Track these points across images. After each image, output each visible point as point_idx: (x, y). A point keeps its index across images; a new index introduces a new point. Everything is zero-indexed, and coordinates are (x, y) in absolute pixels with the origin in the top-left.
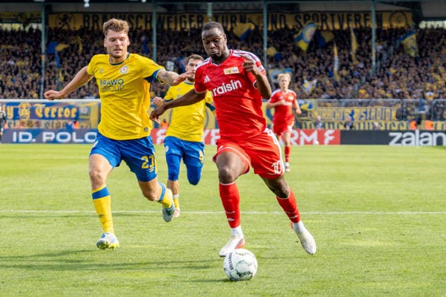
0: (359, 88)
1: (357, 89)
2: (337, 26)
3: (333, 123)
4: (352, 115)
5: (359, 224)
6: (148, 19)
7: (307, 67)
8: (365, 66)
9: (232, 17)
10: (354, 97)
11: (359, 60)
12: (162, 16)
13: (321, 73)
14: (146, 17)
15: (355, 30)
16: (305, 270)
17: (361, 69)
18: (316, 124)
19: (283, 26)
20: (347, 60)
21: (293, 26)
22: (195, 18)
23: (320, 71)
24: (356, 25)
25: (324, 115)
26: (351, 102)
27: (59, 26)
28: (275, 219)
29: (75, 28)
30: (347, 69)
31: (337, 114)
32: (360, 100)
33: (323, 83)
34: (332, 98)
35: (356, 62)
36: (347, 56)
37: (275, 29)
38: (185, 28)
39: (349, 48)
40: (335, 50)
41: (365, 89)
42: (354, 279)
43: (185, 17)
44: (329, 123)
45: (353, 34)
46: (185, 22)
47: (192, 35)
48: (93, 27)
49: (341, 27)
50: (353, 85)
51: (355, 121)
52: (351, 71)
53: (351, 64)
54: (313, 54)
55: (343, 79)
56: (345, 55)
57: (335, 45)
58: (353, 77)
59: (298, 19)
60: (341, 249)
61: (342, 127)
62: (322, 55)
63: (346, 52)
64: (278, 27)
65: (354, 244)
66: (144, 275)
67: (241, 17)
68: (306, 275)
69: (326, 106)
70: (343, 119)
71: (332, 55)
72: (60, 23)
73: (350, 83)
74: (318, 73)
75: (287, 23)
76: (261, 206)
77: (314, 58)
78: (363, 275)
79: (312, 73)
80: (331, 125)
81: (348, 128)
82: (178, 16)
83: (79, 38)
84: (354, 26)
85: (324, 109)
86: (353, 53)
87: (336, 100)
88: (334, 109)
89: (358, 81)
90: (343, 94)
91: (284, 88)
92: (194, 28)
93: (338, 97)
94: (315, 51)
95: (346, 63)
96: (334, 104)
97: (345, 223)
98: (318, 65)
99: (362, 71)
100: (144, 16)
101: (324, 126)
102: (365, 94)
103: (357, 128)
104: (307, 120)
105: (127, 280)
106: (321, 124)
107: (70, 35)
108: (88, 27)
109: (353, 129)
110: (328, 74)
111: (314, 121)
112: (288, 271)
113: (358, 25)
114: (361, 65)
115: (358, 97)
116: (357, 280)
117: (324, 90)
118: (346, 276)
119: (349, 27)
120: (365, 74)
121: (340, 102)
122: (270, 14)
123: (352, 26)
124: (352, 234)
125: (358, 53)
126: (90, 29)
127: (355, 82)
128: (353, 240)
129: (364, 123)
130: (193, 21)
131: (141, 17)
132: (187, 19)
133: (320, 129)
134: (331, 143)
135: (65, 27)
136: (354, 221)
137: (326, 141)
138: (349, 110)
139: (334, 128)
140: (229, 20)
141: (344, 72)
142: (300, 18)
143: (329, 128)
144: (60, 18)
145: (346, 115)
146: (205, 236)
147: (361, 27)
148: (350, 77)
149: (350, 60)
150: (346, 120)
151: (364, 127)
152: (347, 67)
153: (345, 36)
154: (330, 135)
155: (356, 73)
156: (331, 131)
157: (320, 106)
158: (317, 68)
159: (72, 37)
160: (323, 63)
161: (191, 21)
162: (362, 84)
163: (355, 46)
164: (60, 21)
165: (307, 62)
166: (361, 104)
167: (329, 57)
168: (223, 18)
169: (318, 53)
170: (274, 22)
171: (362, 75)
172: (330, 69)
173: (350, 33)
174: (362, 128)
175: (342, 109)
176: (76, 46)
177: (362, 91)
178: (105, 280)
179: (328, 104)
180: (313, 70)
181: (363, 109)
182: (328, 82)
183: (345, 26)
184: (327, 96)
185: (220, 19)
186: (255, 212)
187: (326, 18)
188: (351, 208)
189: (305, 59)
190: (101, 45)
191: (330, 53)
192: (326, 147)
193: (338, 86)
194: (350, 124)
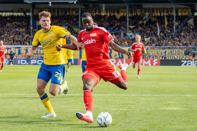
0: (168, 41)
1: (167, 41)
2: (159, 14)
3: (157, 56)
4: (165, 53)
5: (168, 100)
6: (77, 11)
7: (146, 32)
8: (171, 32)
9: (113, 10)
10: (166, 45)
11: (168, 29)
12: (83, 9)
15: (167, 16)
16: (145, 120)
17: (170, 33)
18: (150, 57)
19: (135, 14)
20: (163, 29)
21: (140, 14)
22: (97, 11)
23: (151, 34)
24: (167, 14)
25: (153, 53)
26: (165, 47)
28: (132, 98)
30: (163, 33)
31: (159, 52)
32: (169, 46)
33: (153, 39)
34: (157, 45)
35: (167, 30)
36: (163, 27)
37: (132, 15)
38: (93, 15)
39: (164, 24)
40: (158, 25)
41: (171, 42)
42: (166, 124)
43: (93, 10)
44: (155, 56)
45: (165, 18)
47: (96, 18)
48: (53, 15)
49: (161, 15)
50: (166, 40)
52: (165, 34)
53: (165, 31)
54: (148, 26)
55: (161, 38)
56: (162, 27)
58: (166, 36)
60: (161, 111)
61: (161, 58)
63: (163, 26)
64: (133, 14)
65: (167, 109)
67: (117, 10)
68: (146, 122)
69: (154, 49)
70: (162, 55)
71: (157, 28)
73: (164, 39)
74: (150, 35)
75: (137, 13)
77: (149, 28)
78: (170, 122)
79: (148, 35)
80: (156, 57)
81: (164, 58)
82: (90, 10)
84: (166, 15)
85: (153, 50)
86: (166, 26)
87: (158, 46)
88: (157, 50)
89: (168, 38)
90: (162, 44)
91: (138, 42)
92: (97, 15)
94: (149, 25)
95: (162, 30)
96: (158, 48)
97: (162, 100)
98: (151, 31)
99: (170, 34)
100: (75, 9)
102: (171, 44)
103: (167, 59)
104: (146, 55)
106: (152, 57)
109: (166, 59)
110: (155, 35)
111: (149, 55)
112: (138, 120)
113: (168, 14)
114: (169, 31)
115: (168, 45)
116: (168, 124)
117: (153, 42)
118: (163, 123)
120: (171, 35)
121: (160, 47)
122: (130, 9)
123: (165, 14)
124: (166, 105)
125: (168, 26)
127: (167, 39)
128: (166, 107)
129: (170, 56)
130: (97, 12)
131: (74, 10)
132: (94, 11)
133: (151, 59)
134: (156, 65)
137: (154, 64)
138: (164, 51)
139: (157, 58)
140: (112, 12)
141: (162, 34)
142: (143, 10)
143: (155, 58)
144: (39, 11)
145: (163, 53)
146: (102, 105)
147: (169, 15)
148: (164, 36)
149: (165, 29)
150: (163, 55)
152: (163, 32)
153: (162, 19)
154: (156, 61)
155: (167, 35)
156: (156, 60)
157: (151, 49)
160: (153, 30)
162: (170, 40)
163: (166, 23)
165: (146, 30)
166: (169, 48)
167: (155, 28)
169: (151, 26)
170: (131, 12)
172: (156, 33)
173: (164, 17)
174: (170, 59)
175: (161, 50)
177: (170, 43)
179: (155, 48)
180: (149, 33)
181: (170, 50)
182: (155, 38)
183: (162, 14)
184: (155, 45)
185: (108, 11)
186: (123, 95)
187: (154, 11)
188: (165, 93)
189: (145, 28)
190: (57, 22)
191: (156, 26)
192: (154, 66)
193: (159, 40)
194: (165, 57)
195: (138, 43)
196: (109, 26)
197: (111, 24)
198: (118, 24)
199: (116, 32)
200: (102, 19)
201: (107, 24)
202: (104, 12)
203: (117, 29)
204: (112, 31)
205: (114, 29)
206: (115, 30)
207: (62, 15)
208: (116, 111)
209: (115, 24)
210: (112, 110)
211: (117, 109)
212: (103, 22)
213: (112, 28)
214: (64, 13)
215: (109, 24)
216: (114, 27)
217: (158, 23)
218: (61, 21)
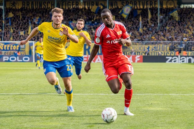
0: (152, 36)
1: (150, 36)
2: (142, 7)
3: (139, 52)
4: (148, 48)
5: (151, 99)
6: (53, 4)
7: (127, 26)
8: (155, 26)
9: (92, 3)
10: (149, 40)
11: (152, 23)
12: (59, 2)
13: (134, 29)
14: (52, 3)
15: (150, 9)
16: (126, 121)
17: (153, 27)
18: (131, 53)
19: (116, 7)
20: (146, 23)
21: (121, 7)
22: (74, 3)
23: (133, 28)
24: (150, 6)
25: (135, 48)
26: (148, 43)
27: (11, 7)
28: (112, 97)
29: (18, 8)
30: (146, 27)
31: (141, 48)
32: (152, 42)
33: (135, 34)
34: (139, 40)
35: (150, 24)
36: (146, 21)
37: (112, 8)
38: (70, 8)
39: (147, 17)
40: (141, 18)
41: (154, 36)
42: (149, 125)
43: (70, 3)
44: (138, 53)
45: (149, 11)
46: (70, 5)
47: (73, 11)
48: (27, 7)
49: (143, 7)
51: (150, 51)
52: (148, 28)
53: (148, 25)
54: (130, 20)
55: (144, 32)
56: (145, 20)
57: (140, 16)
58: (149, 31)
59: (123, 3)
60: (143, 111)
61: (143, 54)
62: (134, 21)
63: (146, 19)
64: (114, 7)
65: (149, 109)
66: (50, 124)
67: (96, 3)
68: (126, 123)
69: (136, 44)
70: (144, 51)
71: (139, 21)
72: (11, 6)
73: (147, 33)
74: (132, 29)
75: (118, 6)
76: (105, 91)
77: (131, 22)
78: (153, 124)
79: (129, 29)
80: (139, 53)
81: (146, 55)
82: (67, 2)
83: (20, 12)
84: (150, 7)
85: (135, 46)
86: (149, 20)
87: (141, 41)
88: (140, 46)
89: (151, 32)
90: (144, 39)
92: (74, 8)
94: (131, 19)
95: (145, 24)
96: (140, 43)
97: (145, 99)
98: (133, 25)
99: (153, 28)
100: (51, 2)
101: (135, 54)
102: (155, 39)
103: (151, 55)
104: (127, 51)
105: (42, 126)
106: (134, 53)
107: (16, 11)
108: (25, 7)
109: (149, 55)
110: (137, 29)
111: (130, 51)
112: (118, 122)
113: (152, 7)
114: (153, 25)
115: (151, 40)
116: (151, 126)
117: (135, 37)
118: (145, 124)
119: (147, 7)
120: (154, 29)
121: (143, 42)
122: (110, 1)
123: (149, 7)
124: (148, 105)
125: (151, 20)
126: (25, 8)
127: (150, 33)
128: (148, 107)
129: (154, 53)
130: (74, 4)
131: (50, 3)
132: (71, 4)
133: (133, 55)
134: (138, 61)
135: (14, 8)
136: (149, 98)
137: (136, 61)
138: (147, 46)
139: (140, 54)
140: (91, 4)
141: (145, 28)
142: (124, 3)
143: (138, 55)
144: (11, 3)
145: (146, 48)
146: (79, 105)
147: (153, 7)
148: (148, 31)
149: (148, 23)
150: (146, 51)
151: (154, 54)
152: (146, 26)
153: (145, 12)
154: (138, 58)
155: (150, 29)
156: (139, 56)
157: (133, 44)
158: (132, 26)
159: (17, 12)
160: (135, 24)
161: (73, 5)
162: (153, 34)
163: (150, 16)
164: (11, 5)
165: (127, 24)
166: (153, 43)
167: (138, 21)
168: (88, 4)
169: (132, 20)
170: (112, 5)
171: (153, 30)
172: (138, 27)
173: (147, 10)
174: (153, 55)
175: (144, 46)
176: (19, 16)
177: (153, 38)
178: (32, 126)
179: (137, 43)
180: (130, 28)
181: (154, 46)
182: (137, 33)
183: (145, 7)
184: (137, 40)
185: (86, 4)
186: (102, 94)
187: (136, 3)
188: (148, 93)
189: (127, 22)
190: (31, 16)
191: (138, 20)
192: (136, 63)
193: (142, 35)
194: (148, 53)
196: (87, 20)
197: (89, 17)
198: (97, 17)
199: (95, 26)
200: (80, 12)
201: (86, 17)
202: (82, 5)
203: (96, 23)
204: (90, 25)
205: (93, 22)
206: (94, 24)
207: (36, 8)
208: (94, 112)
209: (94, 18)
210: (90, 111)
211: (95, 110)
212: (81, 15)
213: (90, 22)
214: (39, 6)
215: (88, 18)
216: (93, 20)
217: (141, 16)
218: (35, 15)
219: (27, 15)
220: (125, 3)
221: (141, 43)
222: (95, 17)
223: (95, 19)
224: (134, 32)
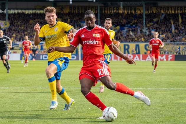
0: (182, 37)
1: (181, 38)
2: (173, 12)
3: (172, 52)
4: (179, 48)
5: (183, 93)
6: (96, 9)
7: (161, 29)
8: (185, 28)
9: (131, 8)
10: (180, 41)
11: (182, 26)
12: (102, 7)
13: (167, 31)
14: (95, 8)
15: (181, 14)
16: (161, 112)
17: (183, 30)
18: (165, 52)
19: (151, 12)
20: (178, 26)
21: (156, 12)
22: (115, 8)
23: (166, 30)
25: (168, 48)
26: (179, 43)
27: (60, 11)
28: (149, 91)
29: (66, 12)
30: (177, 30)
31: (173, 48)
32: (183, 42)
33: (168, 35)
34: (171, 41)
35: (181, 27)
36: (177, 24)
37: (148, 13)
38: (112, 12)
39: (178, 21)
40: (172, 22)
41: (185, 38)
42: (181, 116)
43: (111, 8)
44: (170, 52)
45: (179, 15)
46: (111, 10)
47: (114, 15)
48: (73, 12)
49: (175, 12)
51: (181, 51)
52: (179, 31)
53: (179, 28)
54: (164, 23)
55: (176, 34)
56: (176, 24)
58: (180, 33)
60: (176, 104)
61: (175, 54)
62: (167, 24)
63: (177, 23)
65: (181, 102)
66: (95, 114)
67: (134, 8)
68: (162, 114)
69: (169, 45)
70: (176, 50)
71: (171, 24)
72: (60, 10)
73: (178, 35)
74: (165, 31)
75: (153, 11)
76: (143, 86)
77: (164, 25)
78: (184, 114)
79: (163, 31)
80: (171, 53)
81: (178, 54)
82: (109, 8)
83: (68, 16)
84: (180, 12)
85: (168, 46)
86: (180, 23)
87: (173, 42)
88: (172, 46)
89: (182, 34)
90: (176, 40)
91: (156, 37)
92: (115, 13)
93: (174, 41)
94: (164, 22)
95: (177, 27)
96: (172, 44)
97: (177, 93)
98: (166, 28)
99: (183, 31)
100: (94, 7)
101: (168, 53)
102: (185, 40)
103: (181, 54)
104: (162, 51)
105: (88, 116)
106: (167, 52)
109: (180, 54)
110: (170, 32)
111: (164, 51)
112: (154, 112)
113: (182, 12)
114: (183, 28)
115: (182, 41)
116: (182, 116)
117: (168, 38)
118: (177, 115)
119: (178, 13)
120: (185, 32)
121: (175, 43)
122: (146, 7)
123: (179, 12)
124: (180, 98)
125: (182, 23)
126: (72, 13)
127: (181, 35)
128: (180, 100)
129: (184, 52)
130: (115, 9)
131: (94, 8)
132: (112, 9)
133: (166, 54)
134: (171, 60)
135: (62, 12)
136: (181, 92)
137: (169, 59)
138: (178, 47)
139: (172, 54)
140: (129, 9)
141: (176, 31)
143: (170, 54)
145: (177, 48)
146: (120, 98)
147: (183, 12)
148: (179, 33)
149: (179, 26)
150: (177, 50)
151: (184, 53)
152: (177, 29)
153: (176, 16)
154: (171, 57)
155: (181, 31)
156: (171, 55)
157: (166, 45)
158: (165, 29)
159: (65, 16)
160: (168, 27)
161: (114, 10)
162: (184, 36)
163: (180, 20)
164: (60, 9)
165: (161, 26)
166: (183, 44)
167: (170, 25)
168: (127, 8)
169: (166, 23)
170: (148, 10)
171: (184, 32)
172: (170, 29)
174: (183, 54)
175: (175, 46)
176: (66, 20)
177: (183, 39)
178: (79, 116)
179: (170, 44)
180: (164, 30)
181: (184, 46)
182: (170, 35)
184: (169, 41)
185: (126, 9)
186: (140, 89)
187: (169, 9)
188: (180, 87)
189: (160, 25)
190: (77, 19)
191: (170, 23)
192: (169, 61)
193: (174, 37)
194: (179, 52)
195: (156, 39)
196: (127, 23)
197: (128, 21)
198: (135, 21)
199: (133, 28)
200: (120, 16)
201: (125, 21)
202: (122, 10)
203: (134, 26)
204: (129, 28)
205: (132, 25)
206: (132, 27)
207: (82, 13)
208: (133, 104)
210: (130, 103)
211: (135, 102)
212: (121, 19)
213: (129, 25)
214: (84, 11)
215: (127, 21)
216: (131, 24)
217: (173, 20)
218: (81, 19)
219: (74, 18)
220: (159, 8)
221: (174, 44)
222: (133, 20)
223: (133, 22)
224: (167, 34)
